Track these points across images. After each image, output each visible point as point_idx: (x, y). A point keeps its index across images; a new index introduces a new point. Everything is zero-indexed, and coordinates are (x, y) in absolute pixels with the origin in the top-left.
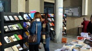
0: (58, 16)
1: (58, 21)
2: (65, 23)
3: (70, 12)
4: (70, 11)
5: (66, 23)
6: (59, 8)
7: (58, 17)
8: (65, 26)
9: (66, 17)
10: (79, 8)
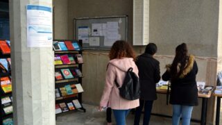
0: (23, 50)
1: (24, 76)
2: (78, 71)
3: (94, 34)
4: (95, 30)
5: (81, 70)
6: (30, 7)
7: (24, 57)
8: (80, 81)
9: (80, 52)
10: (120, 21)
